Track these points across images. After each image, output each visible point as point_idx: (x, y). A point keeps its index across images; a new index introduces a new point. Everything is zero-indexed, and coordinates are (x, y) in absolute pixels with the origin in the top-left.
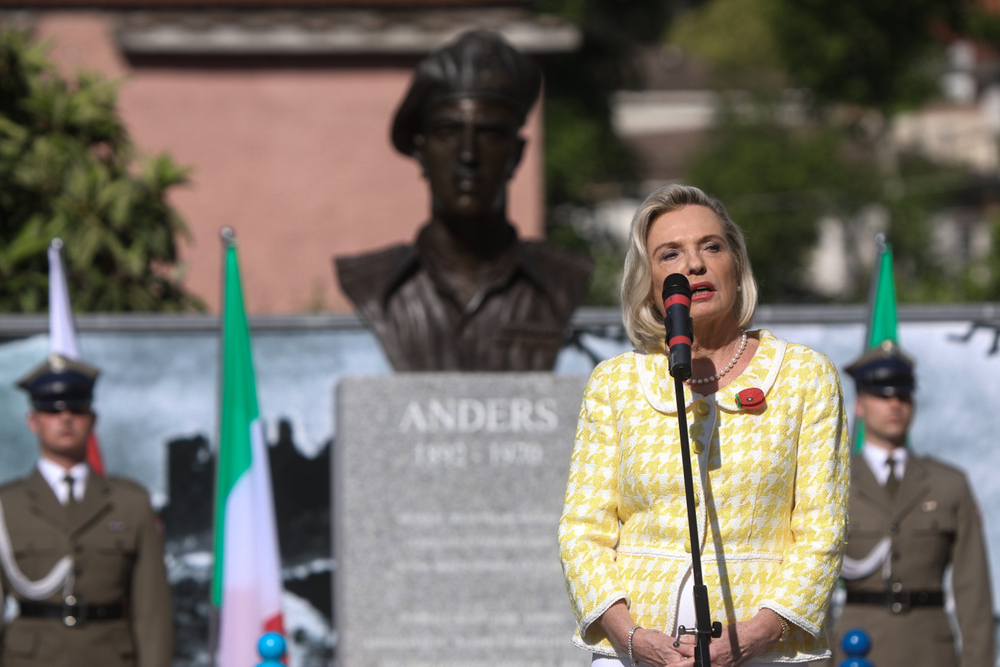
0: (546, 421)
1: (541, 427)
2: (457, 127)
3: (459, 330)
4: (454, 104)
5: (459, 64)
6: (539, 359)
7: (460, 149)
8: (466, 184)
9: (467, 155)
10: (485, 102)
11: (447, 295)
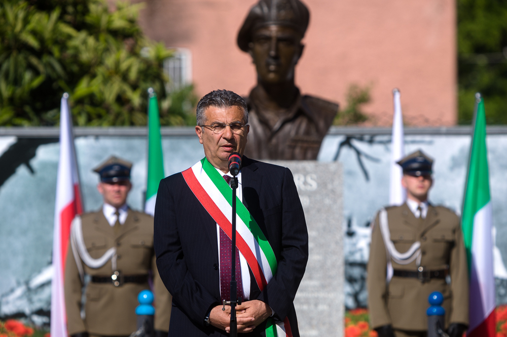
0: (311, 185)
1: (309, 188)
2: (268, 39)
3: (270, 139)
4: (266, 27)
5: (269, 7)
6: (309, 154)
7: (269, 50)
8: (272, 67)
9: (273, 53)
10: (283, 26)
11: (264, 122)
